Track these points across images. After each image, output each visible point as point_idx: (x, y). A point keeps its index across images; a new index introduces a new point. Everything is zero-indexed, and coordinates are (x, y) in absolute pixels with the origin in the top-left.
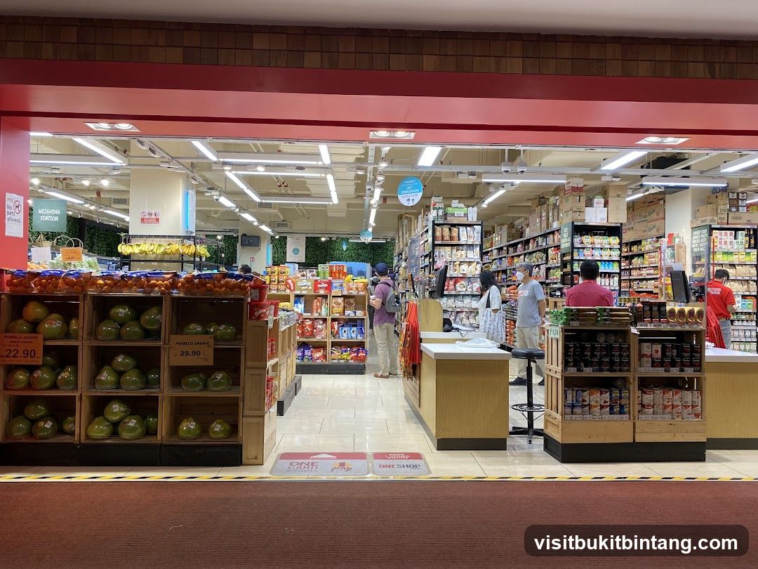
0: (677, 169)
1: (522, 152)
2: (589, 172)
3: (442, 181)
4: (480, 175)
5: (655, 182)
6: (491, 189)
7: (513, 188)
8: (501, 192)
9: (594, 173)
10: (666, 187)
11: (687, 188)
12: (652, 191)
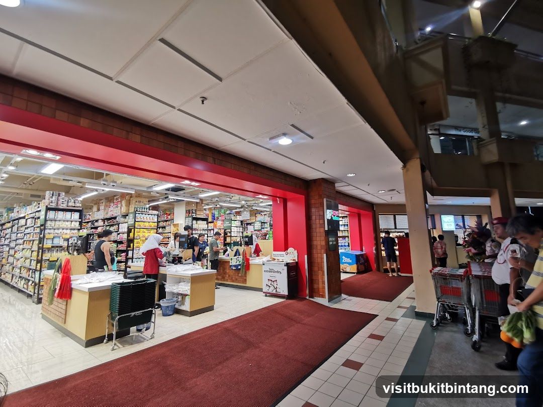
0: (182, 192)
1: (105, 175)
2: (146, 190)
3: (51, 182)
4: (84, 183)
5: (172, 197)
6: (87, 191)
7: (103, 192)
8: (95, 193)
9: (148, 190)
10: (177, 199)
11: (184, 200)
12: (171, 200)
